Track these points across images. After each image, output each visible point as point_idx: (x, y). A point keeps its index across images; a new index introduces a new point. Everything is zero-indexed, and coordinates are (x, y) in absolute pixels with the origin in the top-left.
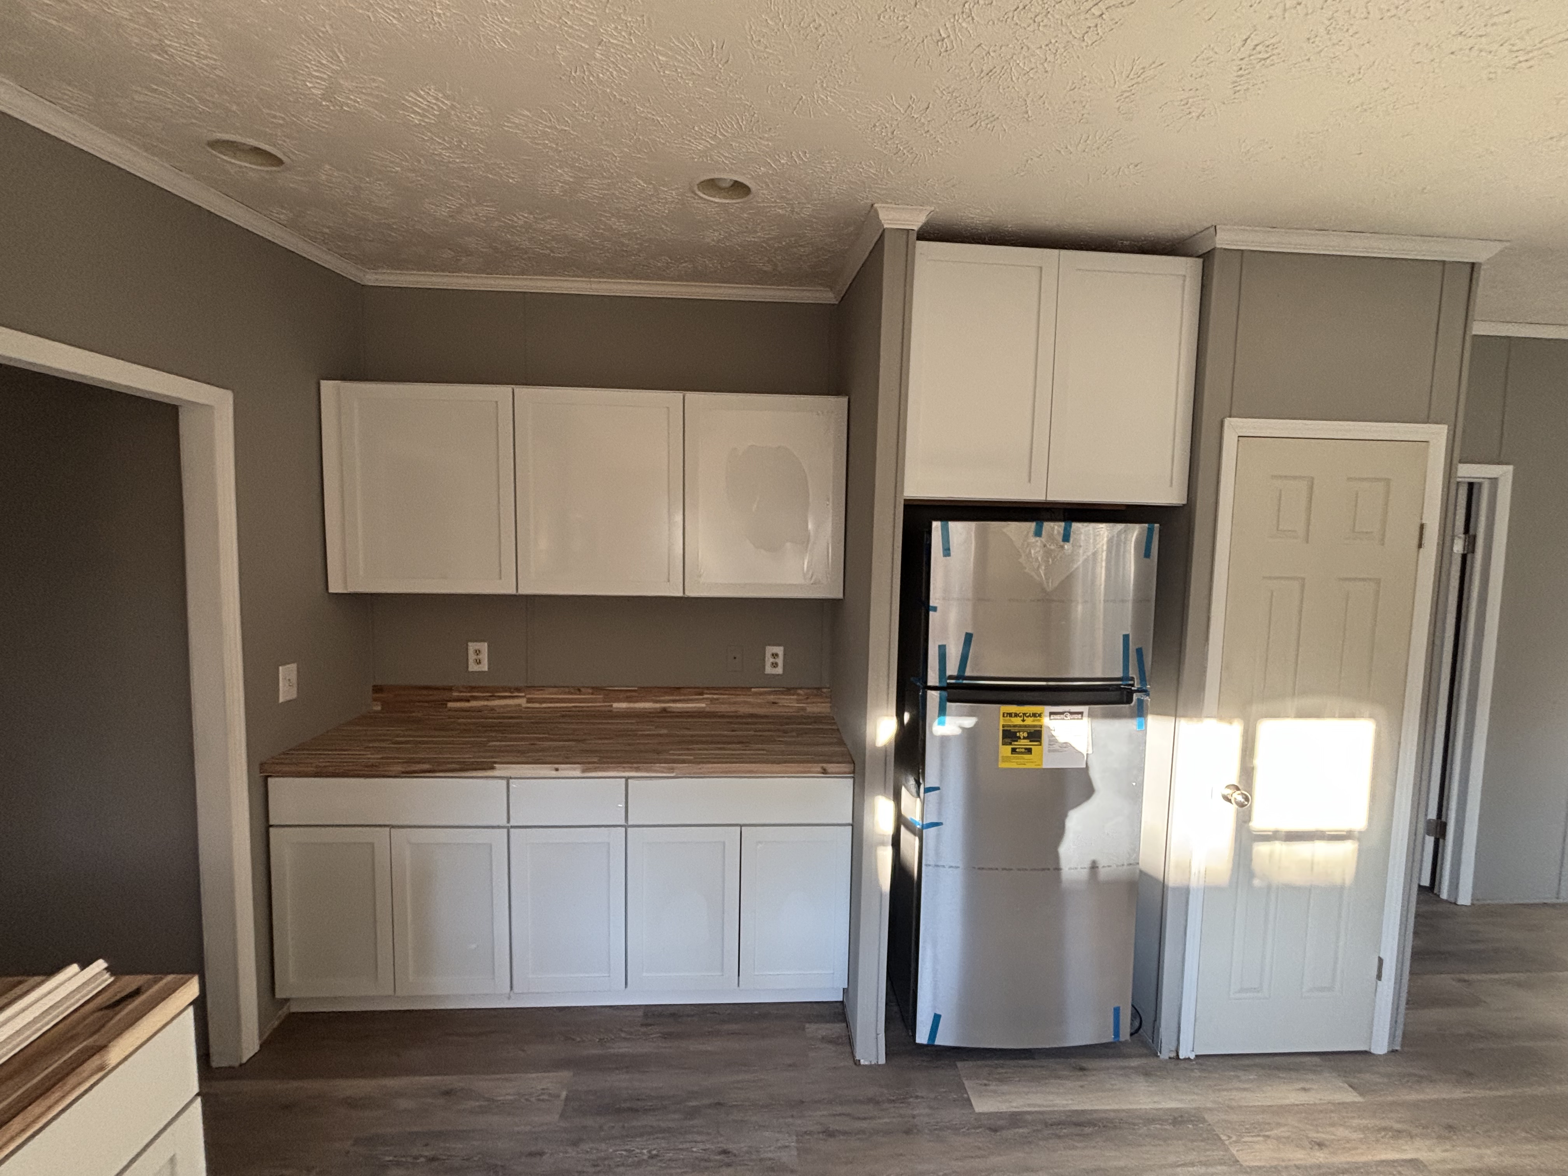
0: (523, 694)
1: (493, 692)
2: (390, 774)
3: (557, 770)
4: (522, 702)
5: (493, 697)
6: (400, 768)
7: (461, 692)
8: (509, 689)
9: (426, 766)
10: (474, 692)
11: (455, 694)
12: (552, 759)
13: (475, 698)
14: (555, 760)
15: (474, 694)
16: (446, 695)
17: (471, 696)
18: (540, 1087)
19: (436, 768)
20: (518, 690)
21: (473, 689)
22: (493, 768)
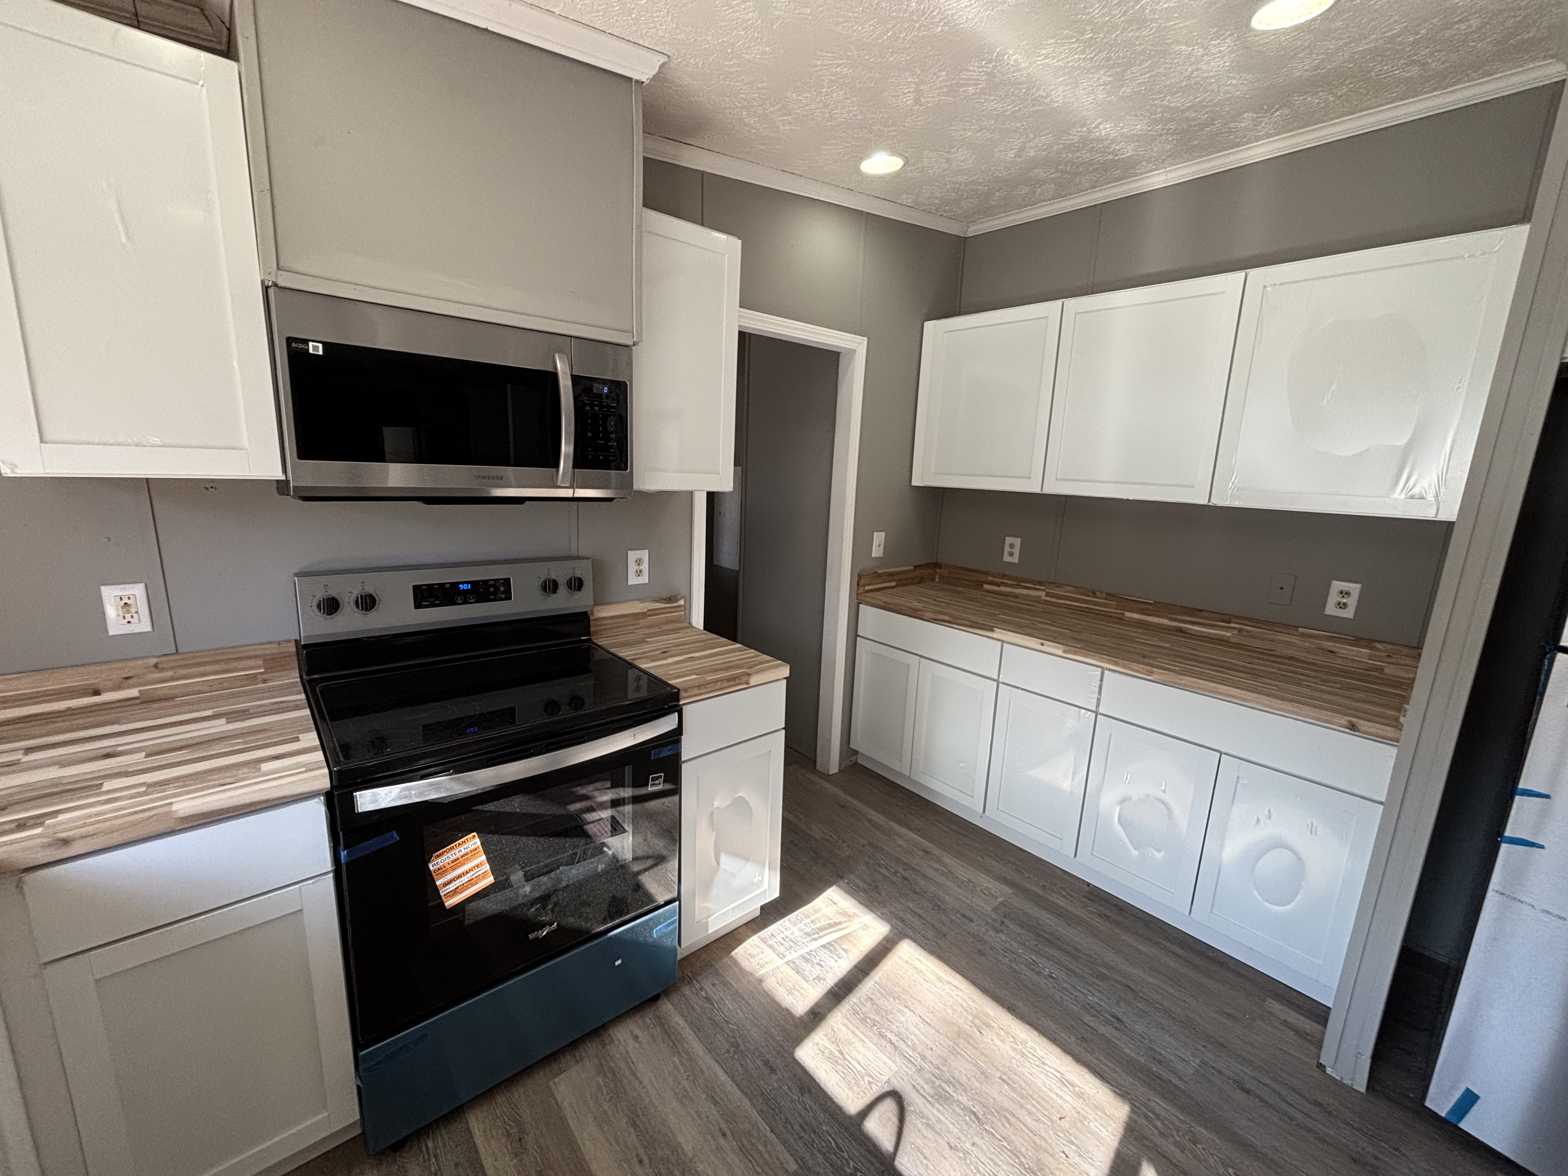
0: (1043, 588)
1: (1019, 582)
2: (925, 618)
3: (1042, 644)
4: (1042, 594)
5: (1018, 586)
6: (931, 615)
7: (995, 577)
8: (1032, 582)
9: (947, 618)
10: (1005, 579)
11: (990, 578)
12: (1041, 636)
13: (1005, 585)
14: (1044, 637)
15: (1004, 581)
16: (983, 578)
17: (1002, 583)
18: (986, 885)
19: (953, 621)
20: (1039, 583)
21: (1004, 576)
22: (993, 631)
